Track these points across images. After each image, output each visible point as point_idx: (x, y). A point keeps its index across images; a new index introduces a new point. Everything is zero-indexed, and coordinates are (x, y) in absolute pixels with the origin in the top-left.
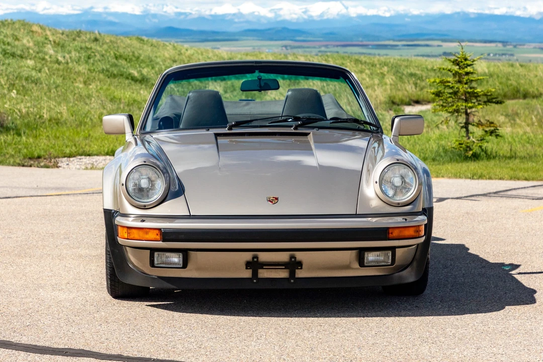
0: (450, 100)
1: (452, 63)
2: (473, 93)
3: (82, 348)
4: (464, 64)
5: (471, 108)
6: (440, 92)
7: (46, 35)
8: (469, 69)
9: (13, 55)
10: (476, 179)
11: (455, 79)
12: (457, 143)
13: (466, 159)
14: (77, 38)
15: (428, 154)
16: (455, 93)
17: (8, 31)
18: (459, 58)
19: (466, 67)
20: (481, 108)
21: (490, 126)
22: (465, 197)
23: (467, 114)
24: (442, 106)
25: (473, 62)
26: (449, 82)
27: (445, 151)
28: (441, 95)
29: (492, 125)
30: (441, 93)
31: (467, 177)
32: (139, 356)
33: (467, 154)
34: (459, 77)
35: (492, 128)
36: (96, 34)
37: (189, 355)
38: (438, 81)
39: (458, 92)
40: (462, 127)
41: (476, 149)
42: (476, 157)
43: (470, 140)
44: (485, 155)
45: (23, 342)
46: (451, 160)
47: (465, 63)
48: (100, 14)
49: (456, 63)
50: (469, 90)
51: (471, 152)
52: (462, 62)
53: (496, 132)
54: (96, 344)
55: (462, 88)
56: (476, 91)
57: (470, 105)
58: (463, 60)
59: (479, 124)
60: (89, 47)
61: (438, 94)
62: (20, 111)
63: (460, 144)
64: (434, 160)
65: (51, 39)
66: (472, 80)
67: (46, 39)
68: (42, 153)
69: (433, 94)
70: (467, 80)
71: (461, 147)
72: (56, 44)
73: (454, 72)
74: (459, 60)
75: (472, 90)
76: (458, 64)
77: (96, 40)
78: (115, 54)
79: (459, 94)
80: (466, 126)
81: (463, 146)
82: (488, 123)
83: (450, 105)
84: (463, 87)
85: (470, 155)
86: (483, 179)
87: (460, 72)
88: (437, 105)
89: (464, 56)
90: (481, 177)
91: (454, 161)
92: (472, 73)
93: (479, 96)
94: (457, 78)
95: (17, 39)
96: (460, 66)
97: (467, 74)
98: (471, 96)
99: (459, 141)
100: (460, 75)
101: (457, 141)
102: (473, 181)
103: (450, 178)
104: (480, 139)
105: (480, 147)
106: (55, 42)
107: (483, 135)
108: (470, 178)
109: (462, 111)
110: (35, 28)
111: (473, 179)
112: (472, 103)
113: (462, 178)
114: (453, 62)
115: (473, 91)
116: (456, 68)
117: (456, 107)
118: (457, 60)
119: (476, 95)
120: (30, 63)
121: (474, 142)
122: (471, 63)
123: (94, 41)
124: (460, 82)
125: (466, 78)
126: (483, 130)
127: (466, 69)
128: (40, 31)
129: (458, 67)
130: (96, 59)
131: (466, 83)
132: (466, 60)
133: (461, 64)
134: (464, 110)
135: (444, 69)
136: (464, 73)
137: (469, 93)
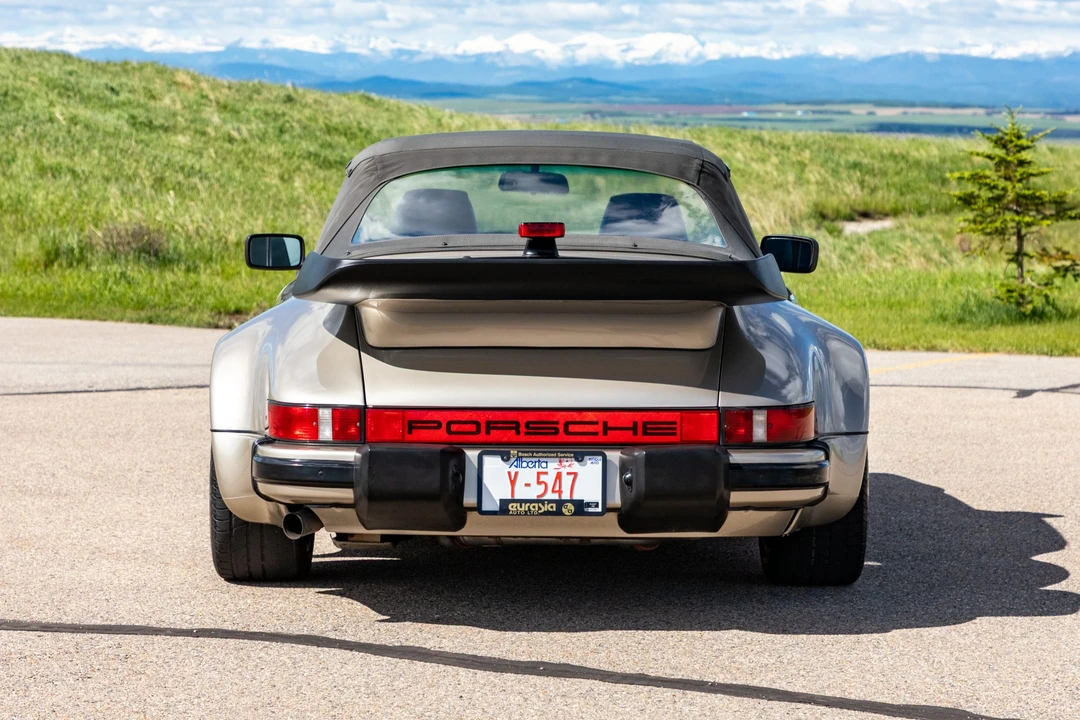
0: (989, 210)
1: (992, 144)
2: (1033, 197)
3: (563, 661)
4: (1016, 146)
5: (1029, 225)
6: (971, 195)
7: (202, 90)
8: (1025, 155)
9: (150, 126)
10: (1060, 355)
11: (1000, 174)
12: (1004, 289)
13: (1022, 318)
14: (255, 96)
15: (949, 310)
16: (998, 199)
17: (135, 82)
18: (1006, 134)
19: (1019, 151)
20: (1048, 225)
21: (1065, 259)
22: (1062, 388)
23: (1020, 238)
24: (975, 222)
25: (1032, 141)
26: (986, 177)
27: (981, 304)
28: (973, 201)
29: (1067, 256)
30: (974, 198)
31: (1041, 353)
32: (680, 677)
33: (1023, 310)
34: (1006, 168)
35: (1068, 263)
36: (288, 89)
37: (770, 675)
38: (967, 174)
39: (1003, 196)
40: (1010, 261)
41: (1039, 302)
42: (1038, 316)
43: (1026, 283)
44: (1054, 312)
45: (447, 650)
46: (992, 322)
47: (1019, 143)
48: (254, 52)
49: (1001, 143)
50: (1027, 192)
51: (1030, 307)
52: (1011, 141)
53: (1074, 270)
54: (587, 654)
55: (1013, 190)
56: (1038, 194)
57: (1027, 219)
58: (1014, 139)
59: (1044, 254)
60: (280, 112)
61: (968, 201)
62: (182, 228)
63: (1009, 291)
64: (961, 321)
65: (212, 97)
66: (1032, 175)
67: (203, 97)
68: (243, 304)
69: (960, 198)
70: (1021, 175)
71: (1011, 297)
72: (223, 107)
73: (997, 160)
74: (1007, 138)
75: (1030, 192)
76: (1004, 146)
77: (289, 99)
78: (326, 125)
79: (1005, 201)
80: (1018, 257)
81: (1015, 294)
82: (1060, 253)
83: (989, 220)
84: (1014, 187)
85: (1028, 312)
86: (1071, 355)
87: (1009, 159)
88: (965, 220)
89: (1016, 131)
90: (1067, 352)
91: (998, 322)
92: (1029, 163)
93: (1043, 204)
94: (1002, 173)
95: (153, 97)
96: (1007, 150)
97: (1022, 163)
98: (1029, 202)
99: (1007, 285)
100: (1008, 164)
101: (1002, 285)
102: (1053, 358)
103: (1009, 352)
104: (1043, 283)
105: (1046, 296)
106: (218, 103)
107: (1050, 275)
108: (1047, 354)
109: (1012, 231)
110: (181, 77)
111: (1051, 355)
112: (1030, 216)
113: (1032, 353)
114: (996, 142)
115: (1034, 193)
116: (1001, 152)
117: (1002, 223)
118: (1002, 138)
119: (1037, 201)
120: (182, 139)
121: (1033, 287)
122: (1030, 144)
123: (285, 102)
124: (1007, 178)
125: (1020, 170)
126: (1050, 265)
127: (1019, 155)
128: (189, 81)
129: (1004, 151)
130: (295, 133)
131: (1020, 181)
132: (1019, 137)
133: (1010, 146)
134: (1015, 230)
135: (978, 154)
136: (1016, 162)
137: (1025, 197)
